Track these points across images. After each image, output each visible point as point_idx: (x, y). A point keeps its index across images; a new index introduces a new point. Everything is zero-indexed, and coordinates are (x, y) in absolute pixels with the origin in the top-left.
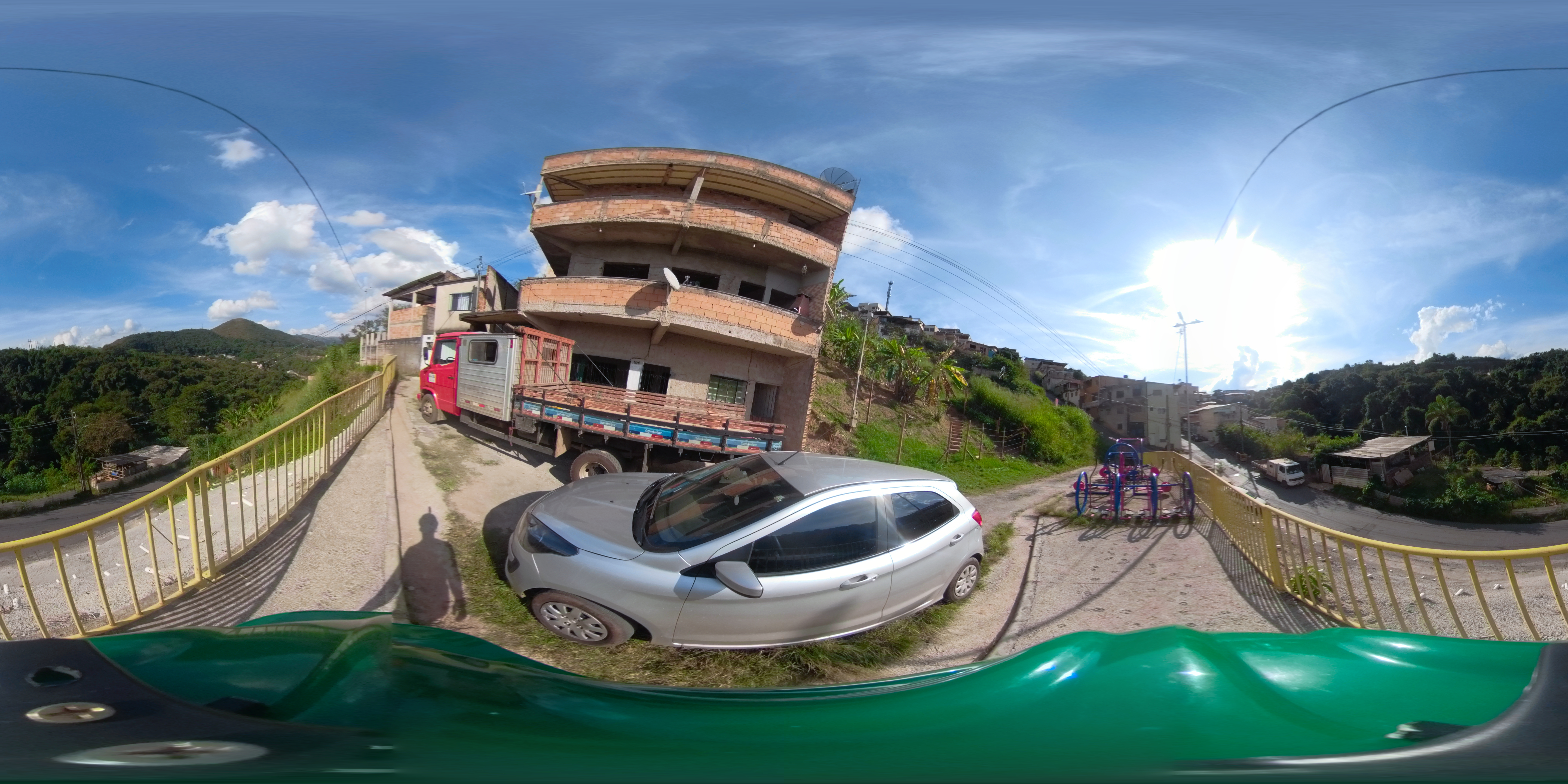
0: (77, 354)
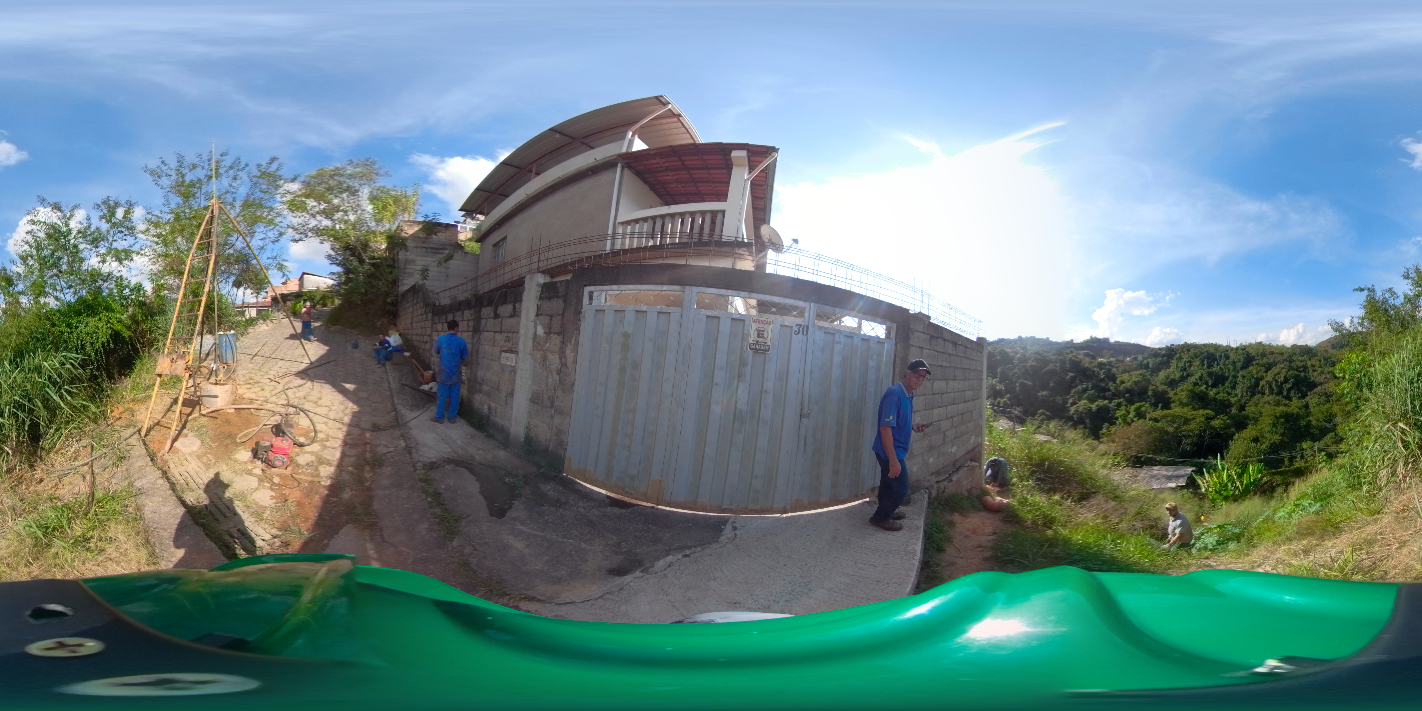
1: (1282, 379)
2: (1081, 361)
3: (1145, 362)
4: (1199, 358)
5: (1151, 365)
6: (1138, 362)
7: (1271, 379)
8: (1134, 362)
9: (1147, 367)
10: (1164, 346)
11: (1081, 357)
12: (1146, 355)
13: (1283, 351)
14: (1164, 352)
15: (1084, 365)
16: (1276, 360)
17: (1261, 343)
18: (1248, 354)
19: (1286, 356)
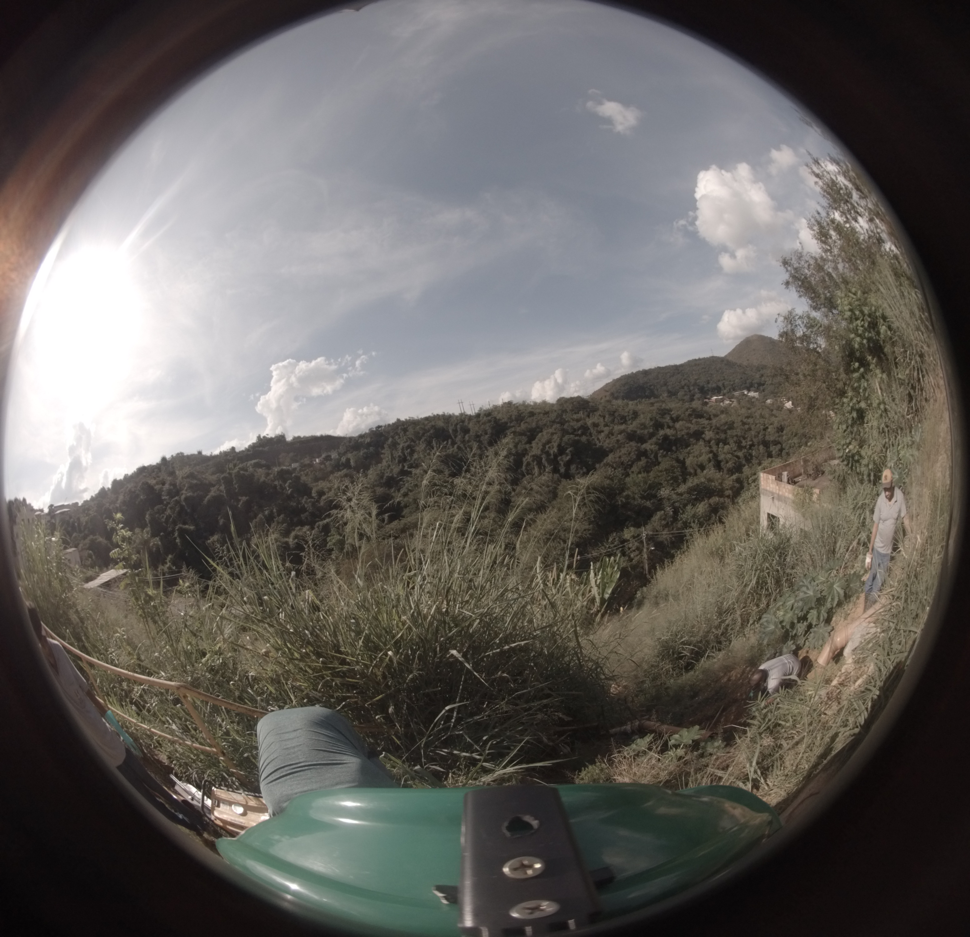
0: (513, 417)
1: (555, 450)
2: (252, 475)
3: (343, 459)
4: (423, 439)
5: (352, 463)
6: (333, 462)
7: (539, 452)
8: (328, 463)
9: (347, 464)
10: (367, 431)
11: (251, 469)
12: (342, 449)
13: (547, 409)
14: (368, 440)
15: (259, 479)
16: (540, 423)
17: (510, 404)
18: (496, 421)
19: (553, 416)
